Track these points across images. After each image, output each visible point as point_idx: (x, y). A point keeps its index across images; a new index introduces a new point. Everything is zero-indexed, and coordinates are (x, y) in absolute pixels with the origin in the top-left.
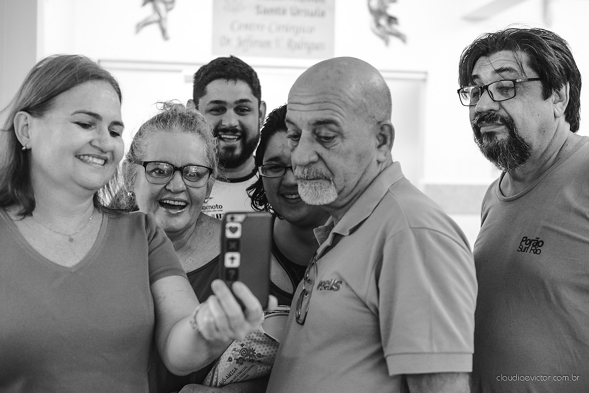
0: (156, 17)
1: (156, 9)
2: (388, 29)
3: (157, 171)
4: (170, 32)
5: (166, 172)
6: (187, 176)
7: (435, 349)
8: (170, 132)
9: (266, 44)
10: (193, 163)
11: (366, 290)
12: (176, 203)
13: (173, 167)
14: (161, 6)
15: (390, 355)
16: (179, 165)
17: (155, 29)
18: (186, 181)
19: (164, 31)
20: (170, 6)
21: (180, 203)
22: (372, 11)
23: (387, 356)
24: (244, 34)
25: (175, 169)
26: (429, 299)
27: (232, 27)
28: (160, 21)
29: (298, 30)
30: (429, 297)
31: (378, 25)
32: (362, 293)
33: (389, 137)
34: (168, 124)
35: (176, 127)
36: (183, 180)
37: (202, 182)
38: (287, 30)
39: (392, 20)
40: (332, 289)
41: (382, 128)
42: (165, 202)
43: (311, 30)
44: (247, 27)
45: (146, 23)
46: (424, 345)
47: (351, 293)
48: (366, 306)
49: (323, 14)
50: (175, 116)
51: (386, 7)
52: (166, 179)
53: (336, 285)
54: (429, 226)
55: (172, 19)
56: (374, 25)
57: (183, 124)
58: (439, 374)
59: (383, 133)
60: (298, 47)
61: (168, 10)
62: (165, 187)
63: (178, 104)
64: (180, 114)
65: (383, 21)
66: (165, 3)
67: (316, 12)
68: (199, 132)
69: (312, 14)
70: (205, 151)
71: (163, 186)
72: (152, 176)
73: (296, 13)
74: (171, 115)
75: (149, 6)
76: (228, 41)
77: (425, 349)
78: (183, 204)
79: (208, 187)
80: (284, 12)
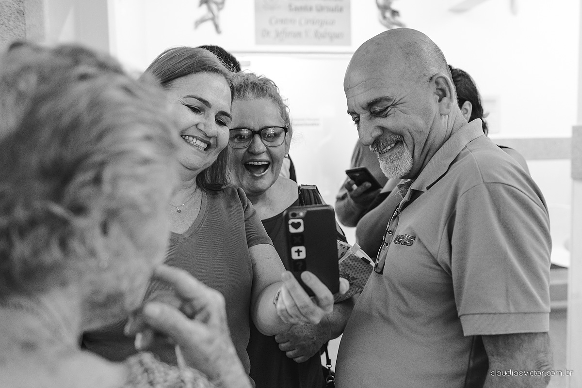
0: (210, 16)
1: (210, 9)
2: (392, 20)
3: (238, 137)
4: (222, 26)
5: (246, 137)
6: (265, 137)
7: (512, 310)
8: (245, 100)
9: (298, 35)
10: (270, 126)
11: (438, 247)
12: (260, 163)
13: (251, 132)
14: (214, 7)
15: (464, 315)
16: (257, 128)
17: (209, 25)
18: (265, 142)
19: (217, 27)
20: (220, 6)
21: (263, 163)
22: (379, 6)
23: (460, 316)
24: (280, 27)
25: (254, 133)
26: (505, 258)
27: (270, 22)
28: (213, 19)
29: (322, 23)
30: (505, 255)
31: (384, 17)
32: (434, 250)
33: (447, 89)
34: (242, 93)
35: (249, 95)
36: (262, 141)
37: (280, 141)
38: (313, 23)
39: (395, 13)
40: (405, 244)
41: (437, 83)
42: (250, 163)
43: (333, 23)
44: (283, 21)
45: (202, 20)
46: (500, 305)
47: (422, 250)
48: (438, 265)
49: (341, 10)
50: (247, 85)
51: (390, 3)
52: (247, 144)
53: (409, 240)
54: (504, 181)
55: (224, 17)
56: (381, 17)
57: (255, 91)
58: (517, 335)
59: (440, 87)
60: (323, 36)
61: (219, 9)
62: (248, 150)
63: (249, 74)
64: (251, 83)
65: (388, 14)
66: (216, 3)
67: (336, 8)
68: (271, 96)
69: (333, 10)
70: (278, 112)
71: (246, 149)
72: (235, 142)
73: (320, 9)
74: (243, 85)
75: (204, 7)
76: (268, 33)
77: (502, 309)
78: (266, 163)
79: (286, 144)
80: (311, 9)
